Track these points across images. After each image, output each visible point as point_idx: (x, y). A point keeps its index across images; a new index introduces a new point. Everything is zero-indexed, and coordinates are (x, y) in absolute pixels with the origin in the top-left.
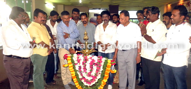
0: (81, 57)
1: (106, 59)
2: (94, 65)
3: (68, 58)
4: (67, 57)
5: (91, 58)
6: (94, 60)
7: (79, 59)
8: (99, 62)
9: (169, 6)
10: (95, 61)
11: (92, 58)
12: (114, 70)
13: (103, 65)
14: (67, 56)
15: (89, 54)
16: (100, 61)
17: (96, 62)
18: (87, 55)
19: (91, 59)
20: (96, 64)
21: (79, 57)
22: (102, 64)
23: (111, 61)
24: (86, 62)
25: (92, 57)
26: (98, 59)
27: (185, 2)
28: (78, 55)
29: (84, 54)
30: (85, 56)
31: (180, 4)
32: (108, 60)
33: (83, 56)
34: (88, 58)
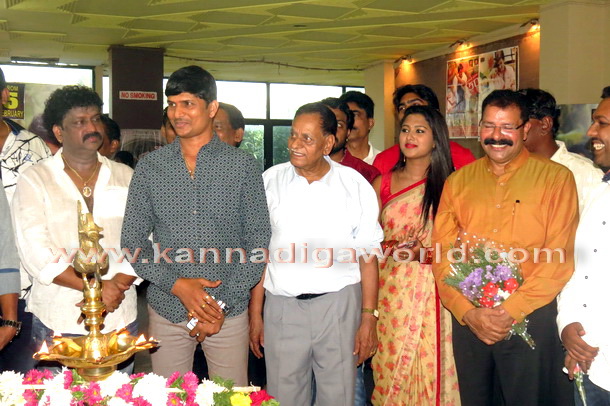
1: (220, 389)
5: (125, 393)
6: (146, 404)
9: (407, 66)
11: (135, 395)
15: (107, 371)
18: (97, 374)
19: (129, 399)
21: (42, 392)
23: (249, 401)
25: (130, 388)
26: (173, 396)
27: (481, 56)
28: (33, 382)
29: (78, 369)
30: (85, 385)
31: (458, 61)
32: (232, 393)
33: (67, 386)
34: (103, 394)
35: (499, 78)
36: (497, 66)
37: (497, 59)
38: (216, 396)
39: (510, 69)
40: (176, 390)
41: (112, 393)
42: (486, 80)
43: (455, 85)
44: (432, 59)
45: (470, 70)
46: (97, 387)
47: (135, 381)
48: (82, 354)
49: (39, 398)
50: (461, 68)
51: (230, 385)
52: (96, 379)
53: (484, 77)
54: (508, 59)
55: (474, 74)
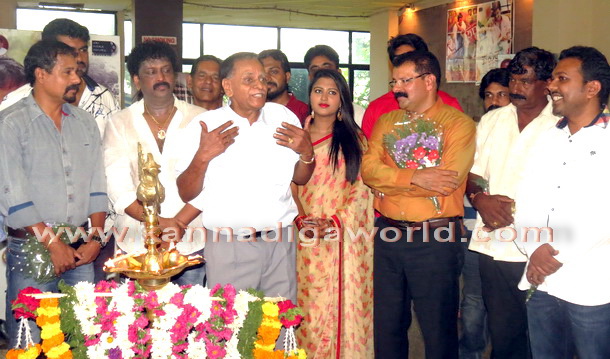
0: (121, 298)
1: (254, 299)
2: (191, 337)
3: (40, 311)
4: (37, 303)
5: (177, 300)
6: (193, 309)
7: (110, 308)
8: (223, 315)
9: (410, 14)
10: (199, 314)
11: (186, 301)
12: (296, 350)
13: (237, 331)
14: (37, 296)
15: (163, 282)
16: (225, 312)
17: (202, 319)
18: (154, 284)
19: (180, 305)
20: (203, 331)
21: (110, 298)
22: (237, 324)
23: (276, 308)
24: (149, 325)
25: (180, 296)
26: (215, 303)
27: (479, 6)
28: (103, 290)
29: (139, 281)
30: (145, 294)
31: (458, 10)
32: (263, 302)
33: (131, 294)
34: (160, 301)
35: (496, 27)
36: (494, 15)
37: (494, 9)
38: (250, 304)
39: (506, 19)
40: (218, 299)
41: (167, 301)
42: (483, 29)
43: (455, 32)
44: (434, 7)
45: (469, 19)
46: (155, 295)
47: (185, 291)
48: (142, 268)
49: (108, 303)
50: (460, 16)
51: (262, 296)
52: (154, 288)
53: (481, 26)
54: (504, 9)
55: (473, 23)
